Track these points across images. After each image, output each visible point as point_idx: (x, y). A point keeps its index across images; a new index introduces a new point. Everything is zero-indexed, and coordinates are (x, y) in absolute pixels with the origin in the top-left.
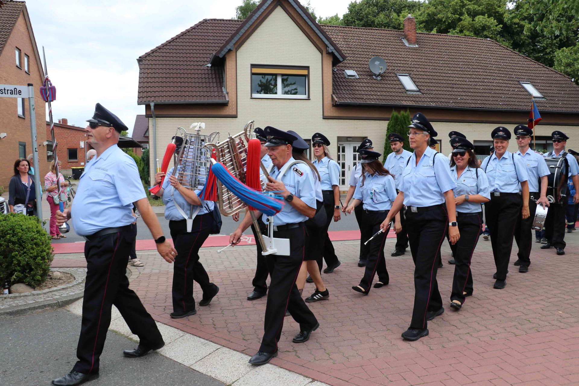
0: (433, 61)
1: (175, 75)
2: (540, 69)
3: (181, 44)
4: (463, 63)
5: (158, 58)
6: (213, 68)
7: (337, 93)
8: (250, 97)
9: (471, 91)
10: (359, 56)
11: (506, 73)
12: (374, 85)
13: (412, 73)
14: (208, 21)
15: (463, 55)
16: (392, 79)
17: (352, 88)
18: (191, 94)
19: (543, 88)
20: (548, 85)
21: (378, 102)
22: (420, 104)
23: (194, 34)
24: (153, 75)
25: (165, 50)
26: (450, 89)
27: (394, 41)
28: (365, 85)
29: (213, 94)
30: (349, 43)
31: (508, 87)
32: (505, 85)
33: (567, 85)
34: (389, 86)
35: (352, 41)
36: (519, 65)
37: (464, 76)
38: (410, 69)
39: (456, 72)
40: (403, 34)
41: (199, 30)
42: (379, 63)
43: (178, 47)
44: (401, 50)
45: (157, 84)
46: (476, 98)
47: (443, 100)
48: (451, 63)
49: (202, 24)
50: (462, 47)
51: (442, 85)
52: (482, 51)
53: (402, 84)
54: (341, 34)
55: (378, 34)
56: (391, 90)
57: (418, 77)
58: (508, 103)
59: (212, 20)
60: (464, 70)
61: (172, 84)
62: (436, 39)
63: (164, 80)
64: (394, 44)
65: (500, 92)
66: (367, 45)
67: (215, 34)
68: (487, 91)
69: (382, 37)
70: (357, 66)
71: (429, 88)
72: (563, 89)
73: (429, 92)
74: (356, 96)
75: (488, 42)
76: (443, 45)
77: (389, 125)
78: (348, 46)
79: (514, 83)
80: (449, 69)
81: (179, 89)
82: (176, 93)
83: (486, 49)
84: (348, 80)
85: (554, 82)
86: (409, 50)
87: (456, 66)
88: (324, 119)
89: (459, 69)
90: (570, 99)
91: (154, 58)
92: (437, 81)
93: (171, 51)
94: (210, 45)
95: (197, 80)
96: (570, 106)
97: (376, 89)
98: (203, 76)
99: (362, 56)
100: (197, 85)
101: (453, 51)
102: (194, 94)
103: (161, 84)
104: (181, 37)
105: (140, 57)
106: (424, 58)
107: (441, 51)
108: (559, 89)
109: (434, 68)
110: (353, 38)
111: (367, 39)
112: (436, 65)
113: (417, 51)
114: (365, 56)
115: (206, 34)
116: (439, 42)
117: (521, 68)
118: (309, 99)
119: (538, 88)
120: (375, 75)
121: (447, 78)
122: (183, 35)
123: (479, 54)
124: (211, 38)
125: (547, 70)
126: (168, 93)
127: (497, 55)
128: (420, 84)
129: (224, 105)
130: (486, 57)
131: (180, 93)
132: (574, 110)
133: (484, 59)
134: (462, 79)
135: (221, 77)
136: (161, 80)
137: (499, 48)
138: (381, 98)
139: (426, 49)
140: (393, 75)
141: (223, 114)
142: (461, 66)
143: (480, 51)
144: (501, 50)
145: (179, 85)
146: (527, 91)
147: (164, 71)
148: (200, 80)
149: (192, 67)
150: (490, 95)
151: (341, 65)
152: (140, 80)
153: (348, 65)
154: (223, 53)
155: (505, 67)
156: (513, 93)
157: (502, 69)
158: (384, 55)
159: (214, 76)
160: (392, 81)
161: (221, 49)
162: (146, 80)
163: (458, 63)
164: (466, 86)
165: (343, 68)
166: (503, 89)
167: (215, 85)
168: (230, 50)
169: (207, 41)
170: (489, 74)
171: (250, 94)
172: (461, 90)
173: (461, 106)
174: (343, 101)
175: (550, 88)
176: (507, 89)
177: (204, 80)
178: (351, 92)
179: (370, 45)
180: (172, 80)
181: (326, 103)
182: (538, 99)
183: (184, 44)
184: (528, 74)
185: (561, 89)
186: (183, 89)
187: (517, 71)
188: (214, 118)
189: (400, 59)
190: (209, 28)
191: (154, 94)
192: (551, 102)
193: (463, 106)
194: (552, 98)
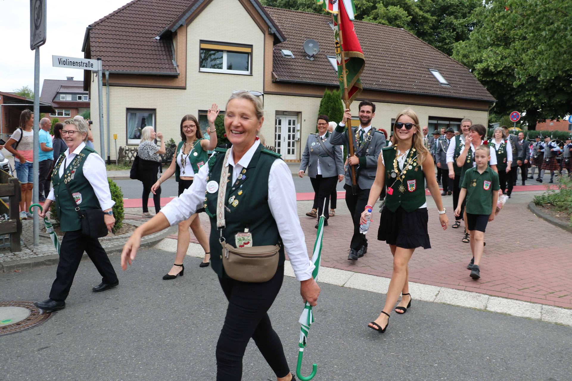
1: (126, 46)
2: (445, 59)
3: (128, 15)
4: (383, 50)
5: (107, 28)
6: (161, 41)
7: (276, 71)
8: (198, 71)
9: (390, 74)
10: (293, 37)
11: (418, 60)
12: (308, 65)
15: (382, 42)
16: (323, 60)
17: (289, 67)
18: (143, 65)
19: (448, 76)
21: (312, 81)
23: (139, 6)
24: (105, 45)
25: (113, 21)
26: (373, 72)
28: (300, 65)
29: (164, 66)
30: (283, 25)
31: (420, 73)
32: (418, 71)
33: (466, 75)
34: (321, 67)
35: (286, 22)
36: (428, 54)
37: (384, 61)
39: (377, 57)
40: (330, 19)
41: (144, 3)
42: (312, 45)
43: (125, 18)
44: (329, 34)
45: (110, 54)
47: (368, 82)
48: (372, 48)
52: (398, 40)
53: (331, 66)
56: (323, 70)
58: (420, 87)
60: (383, 55)
61: (124, 55)
62: (359, 26)
63: (116, 50)
64: (323, 28)
65: (414, 77)
66: (300, 27)
67: (160, 8)
68: (403, 76)
69: (312, 21)
70: (292, 46)
72: (463, 78)
74: (293, 75)
75: (402, 31)
76: (365, 32)
77: (321, 102)
79: (425, 69)
81: (132, 60)
82: (129, 64)
83: (401, 38)
84: (285, 59)
85: (456, 71)
87: (377, 51)
88: (264, 93)
89: (379, 55)
90: (469, 87)
91: (103, 28)
94: (156, 18)
95: (147, 52)
96: (469, 93)
97: (310, 69)
98: (153, 48)
99: (296, 38)
100: (148, 56)
101: (373, 38)
102: (147, 65)
103: (113, 54)
104: (127, 8)
105: (89, 26)
108: (460, 77)
114: (298, 38)
117: (430, 57)
118: (251, 75)
119: (444, 75)
120: (309, 56)
126: (121, 63)
127: (410, 44)
129: (175, 77)
130: (401, 45)
131: (132, 64)
132: (471, 96)
133: (400, 47)
134: (383, 64)
135: (170, 50)
136: (112, 50)
137: (411, 37)
138: (315, 77)
140: (324, 57)
141: (175, 85)
142: (381, 52)
143: (396, 39)
144: (413, 40)
145: (131, 55)
146: (435, 78)
147: (115, 41)
148: (151, 52)
149: (142, 39)
150: (406, 79)
151: (278, 45)
152: (92, 49)
153: (284, 45)
154: (175, 28)
155: (417, 55)
156: (424, 79)
157: (415, 57)
158: (315, 38)
159: (163, 49)
160: (324, 62)
161: (174, 24)
162: (98, 49)
163: (378, 49)
164: (386, 71)
165: (280, 48)
166: (417, 74)
167: (165, 57)
168: (182, 26)
169: (152, 14)
170: (404, 61)
171: (198, 68)
172: (382, 74)
173: (382, 88)
174: (282, 79)
175: (453, 76)
176: (419, 75)
177: (154, 52)
178: (288, 71)
179: (302, 27)
180: (123, 50)
181: (266, 79)
182: (445, 85)
183: (131, 15)
184: (435, 63)
185: (462, 77)
186: (135, 60)
187: (426, 59)
188: (164, 89)
189: (329, 42)
190: (154, 1)
191: (107, 63)
192: (455, 88)
193: (384, 88)
194: (455, 85)
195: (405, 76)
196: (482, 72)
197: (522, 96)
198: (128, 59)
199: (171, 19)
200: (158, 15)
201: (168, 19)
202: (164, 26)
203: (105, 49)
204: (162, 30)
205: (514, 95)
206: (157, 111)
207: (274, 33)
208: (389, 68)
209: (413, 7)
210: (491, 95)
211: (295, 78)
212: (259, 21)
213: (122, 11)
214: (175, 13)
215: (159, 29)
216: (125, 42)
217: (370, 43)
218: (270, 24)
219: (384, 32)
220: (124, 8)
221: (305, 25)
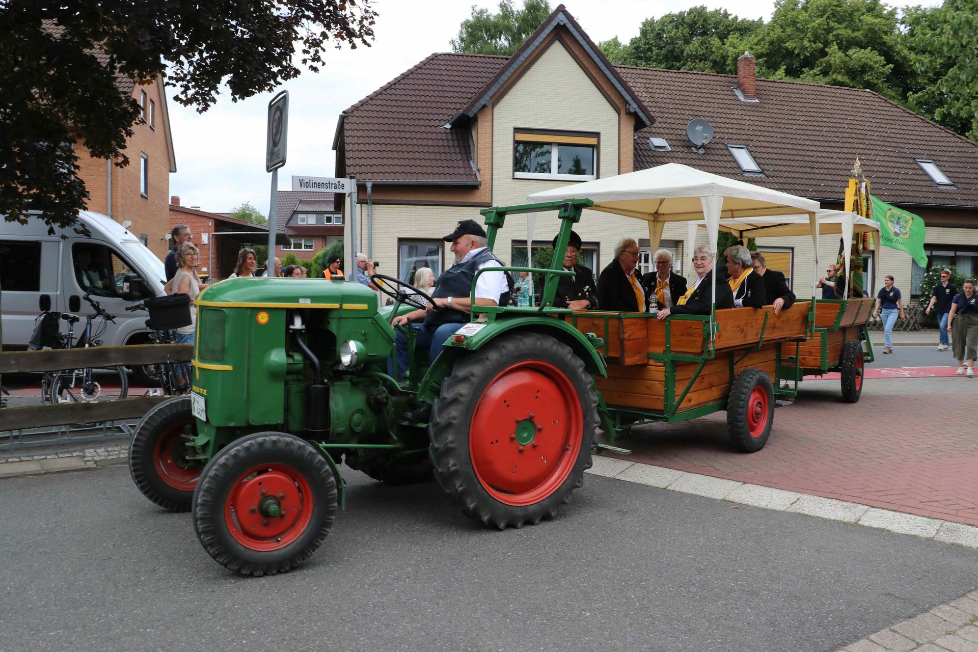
0: (783, 125)
2: (949, 139)
3: (403, 92)
4: (828, 129)
5: (370, 114)
6: (454, 131)
8: (511, 176)
9: (841, 173)
10: (670, 115)
11: (895, 145)
13: (751, 144)
14: (439, 57)
15: (827, 116)
16: (722, 153)
18: (424, 170)
19: (952, 170)
20: (960, 165)
23: (419, 76)
24: (367, 140)
25: (379, 102)
26: (809, 170)
27: (722, 93)
28: (680, 161)
29: (457, 171)
30: (654, 95)
31: (898, 168)
32: (893, 165)
34: (716, 164)
35: (659, 91)
36: (915, 133)
37: (830, 150)
38: (747, 137)
39: (818, 144)
40: (736, 81)
41: (428, 71)
42: (701, 127)
43: (399, 97)
44: (733, 107)
45: (374, 154)
47: (798, 188)
48: (810, 128)
49: (431, 62)
50: (826, 102)
51: (797, 164)
52: (858, 110)
53: (735, 161)
54: (642, 81)
55: (697, 82)
56: (720, 170)
57: (759, 150)
58: (897, 193)
59: (445, 55)
60: (830, 140)
61: (395, 155)
62: (787, 91)
63: (383, 148)
64: (722, 97)
65: (885, 175)
66: (682, 98)
67: (453, 78)
69: (704, 87)
70: (667, 131)
71: (776, 168)
73: (776, 174)
75: (866, 94)
76: (797, 100)
78: (652, 100)
79: (907, 161)
80: (807, 138)
81: (407, 162)
82: (403, 169)
83: (864, 107)
84: (655, 154)
86: (745, 108)
87: (817, 133)
89: (822, 139)
91: (365, 114)
92: (788, 157)
94: (446, 94)
95: (431, 149)
98: (441, 143)
99: (674, 116)
100: (433, 156)
101: (812, 110)
102: (430, 170)
103: (379, 154)
104: (402, 81)
105: (344, 112)
106: (768, 120)
107: (794, 109)
109: (783, 135)
110: (659, 87)
111: (680, 89)
112: (787, 131)
113: (757, 109)
114: (678, 117)
115: (438, 77)
116: (790, 95)
117: (919, 138)
119: (944, 169)
120: (696, 146)
121: (803, 153)
122: (404, 78)
123: (852, 114)
124: (447, 83)
125: (960, 141)
126: (392, 169)
127: (880, 116)
128: (763, 161)
129: (474, 188)
130: (863, 119)
131: (408, 169)
133: (860, 123)
134: (827, 155)
135: (467, 145)
136: (378, 147)
137: (884, 105)
139: (772, 107)
140: (722, 147)
141: (472, 201)
142: (825, 134)
143: (855, 110)
144: (887, 109)
145: (406, 155)
146: (927, 174)
147: (382, 134)
148: (437, 150)
149: (423, 129)
151: (644, 130)
152: (347, 147)
153: (654, 130)
154: (475, 110)
155: (893, 135)
156: (904, 177)
157: (888, 139)
158: (708, 115)
159: (456, 144)
160: (721, 155)
161: (472, 105)
162: (355, 147)
163: (821, 129)
164: (833, 166)
165: (647, 135)
166: (891, 170)
167: (459, 157)
168: (484, 106)
170: (868, 147)
171: (512, 173)
172: (826, 172)
173: (825, 196)
175: (963, 170)
176: (896, 170)
177: (442, 150)
179: (686, 98)
182: (945, 187)
183: (408, 92)
184: (928, 148)
186: (413, 162)
187: (912, 142)
188: (457, 208)
189: (732, 121)
190: (443, 68)
191: (370, 169)
192: (965, 191)
193: (829, 196)
194: (966, 186)
198: (402, 162)
199: (469, 96)
200: (449, 89)
201: (465, 95)
202: (458, 106)
204: (455, 114)
207: (635, 112)
208: (840, 161)
212: (609, 93)
213: (393, 87)
214: (476, 85)
215: (450, 112)
216: (398, 135)
217: (805, 119)
218: (628, 98)
219: (833, 99)
220: (397, 81)
221: (691, 94)
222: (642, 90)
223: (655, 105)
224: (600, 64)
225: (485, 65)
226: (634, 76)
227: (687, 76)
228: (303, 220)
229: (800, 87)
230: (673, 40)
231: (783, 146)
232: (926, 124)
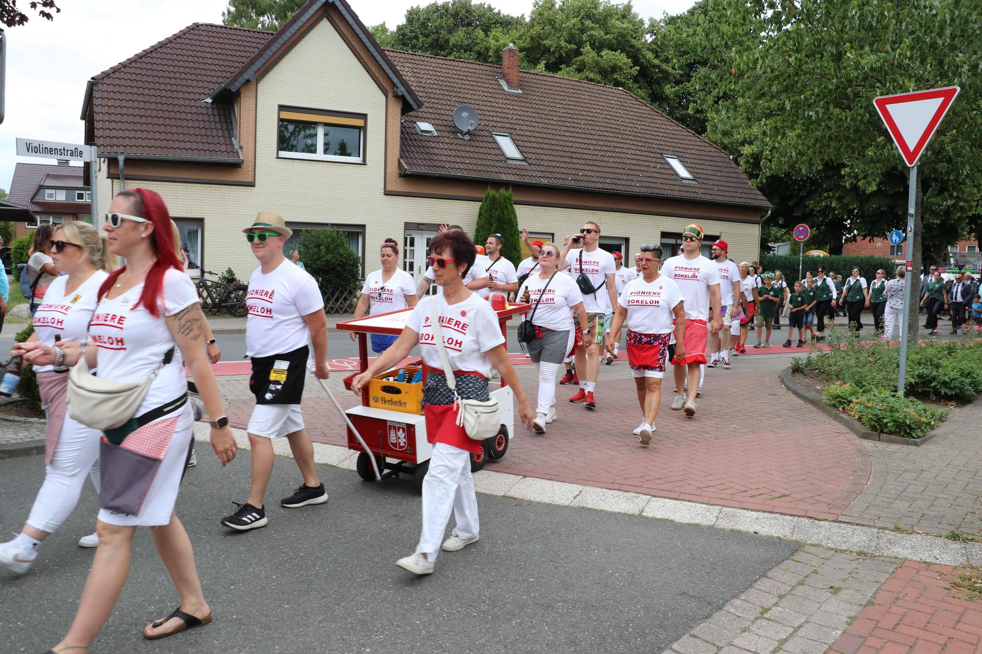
0: (544, 117)
1: (155, 113)
2: (690, 139)
3: (159, 61)
4: (586, 122)
5: (123, 82)
6: (215, 106)
7: (406, 158)
8: (275, 155)
9: (598, 164)
10: (436, 101)
11: (645, 140)
12: (459, 148)
13: (514, 132)
14: (201, 27)
15: (585, 109)
16: (486, 140)
17: (427, 150)
18: (182, 145)
19: (693, 166)
20: (700, 162)
21: (465, 174)
22: (527, 180)
23: (178, 46)
24: (119, 110)
25: (133, 70)
26: (568, 160)
27: (488, 81)
28: (446, 147)
29: (218, 147)
30: (421, 80)
31: (648, 161)
32: (643, 158)
33: (724, 165)
34: (481, 151)
35: (427, 76)
36: (662, 130)
37: (587, 141)
38: (510, 126)
39: (577, 135)
40: (500, 71)
41: (188, 41)
42: (467, 114)
43: (155, 67)
44: (497, 96)
45: (126, 126)
46: (603, 175)
47: (558, 176)
48: (569, 120)
49: (191, 31)
50: (584, 97)
51: (557, 153)
52: (612, 106)
53: (499, 148)
54: (409, 65)
55: (463, 70)
57: (522, 138)
58: (647, 185)
59: (207, 25)
60: (587, 132)
61: (151, 128)
62: (548, 83)
63: (138, 119)
64: (488, 85)
65: (637, 168)
66: (448, 84)
67: (214, 50)
68: (619, 166)
69: (470, 75)
70: (434, 116)
71: (538, 157)
72: (719, 169)
73: (538, 163)
74: (435, 163)
75: (620, 92)
76: (557, 93)
77: (481, 208)
78: (419, 84)
79: (655, 155)
80: (566, 129)
81: (164, 136)
82: (158, 143)
83: (618, 103)
84: (421, 138)
85: (708, 158)
86: (509, 98)
87: (576, 125)
88: (385, 194)
89: (580, 131)
90: (728, 184)
91: (117, 82)
92: (549, 147)
93: (145, 72)
94: (207, 67)
95: (190, 124)
96: (727, 194)
97: (463, 154)
98: (200, 117)
99: (441, 102)
100: (192, 131)
102: (189, 145)
103: (132, 126)
104: (159, 50)
105: (93, 78)
106: (530, 110)
107: (555, 101)
108: (714, 168)
109: (544, 126)
110: (427, 72)
111: (447, 75)
112: (548, 122)
113: (520, 99)
114: (445, 103)
115: (199, 48)
116: (551, 88)
117: (665, 135)
118: (364, 163)
119: (687, 165)
120: (461, 132)
121: (563, 143)
122: (161, 47)
123: (608, 109)
125: (698, 139)
126: (146, 142)
127: (632, 113)
128: (525, 150)
129: (236, 166)
130: (617, 115)
131: (164, 144)
132: (732, 199)
133: (615, 118)
134: (585, 146)
135: (229, 121)
136: (131, 119)
137: (635, 103)
138: (471, 167)
139: (534, 98)
140: (487, 134)
141: (233, 180)
142: (583, 127)
143: (610, 105)
144: (639, 107)
145: (163, 129)
146: (672, 169)
147: (136, 104)
148: (196, 124)
149: (182, 102)
150: (624, 172)
151: (412, 113)
152: (97, 117)
153: (421, 115)
154: (237, 85)
155: (643, 131)
156: (653, 171)
157: (639, 135)
158: (474, 102)
159: (217, 119)
160: (486, 142)
161: (235, 79)
162: (106, 117)
164: (590, 157)
165: (414, 119)
166: (642, 163)
167: (220, 133)
168: (248, 81)
169: (201, 60)
170: (621, 141)
171: (276, 152)
172: (584, 163)
173: (583, 185)
174: (416, 170)
175: (702, 167)
176: (646, 164)
177: (202, 125)
178: (426, 157)
179: (453, 85)
180: (150, 120)
181: (389, 171)
182: (688, 182)
183: (165, 62)
184: (673, 145)
185: (716, 169)
186: (169, 137)
187: (659, 138)
188: (218, 186)
189: (496, 110)
190: (204, 39)
191: (121, 141)
192: (704, 186)
193: (587, 185)
194: (705, 182)
195: (622, 166)
196: (752, 161)
197: (818, 199)
198: (158, 136)
199: (233, 70)
200: (210, 61)
201: (228, 69)
202: (220, 80)
203: (119, 118)
204: (217, 88)
205: (804, 197)
206: (206, 222)
207: (403, 95)
208: (596, 153)
209: (645, 52)
210: (764, 198)
211: (437, 169)
212: (377, 74)
213: (149, 55)
214: (240, 59)
215: (211, 86)
216: (153, 106)
217: (565, 111)
218: (395, 80)
219: (590, 94)
220: (154, 50)
221: (457, 81)
222: (410, 74)
223: (422, 90)
224: (369, 45)
225: (249, 39)
226: (402, 60)
227: (453, 63)
228: (51, 195)
229: (561, 81)
230: (437, 30)
231: (545, 136)
232: (671, 123)
